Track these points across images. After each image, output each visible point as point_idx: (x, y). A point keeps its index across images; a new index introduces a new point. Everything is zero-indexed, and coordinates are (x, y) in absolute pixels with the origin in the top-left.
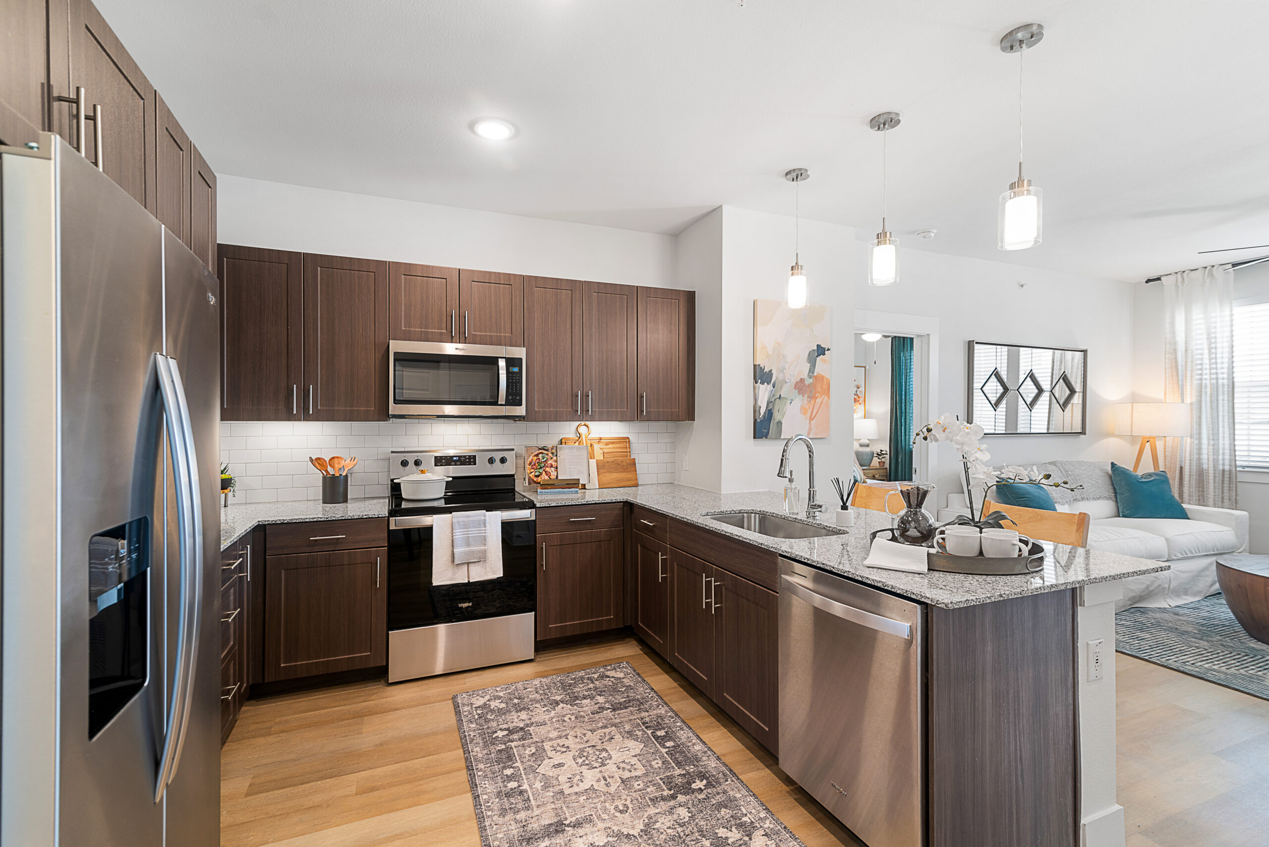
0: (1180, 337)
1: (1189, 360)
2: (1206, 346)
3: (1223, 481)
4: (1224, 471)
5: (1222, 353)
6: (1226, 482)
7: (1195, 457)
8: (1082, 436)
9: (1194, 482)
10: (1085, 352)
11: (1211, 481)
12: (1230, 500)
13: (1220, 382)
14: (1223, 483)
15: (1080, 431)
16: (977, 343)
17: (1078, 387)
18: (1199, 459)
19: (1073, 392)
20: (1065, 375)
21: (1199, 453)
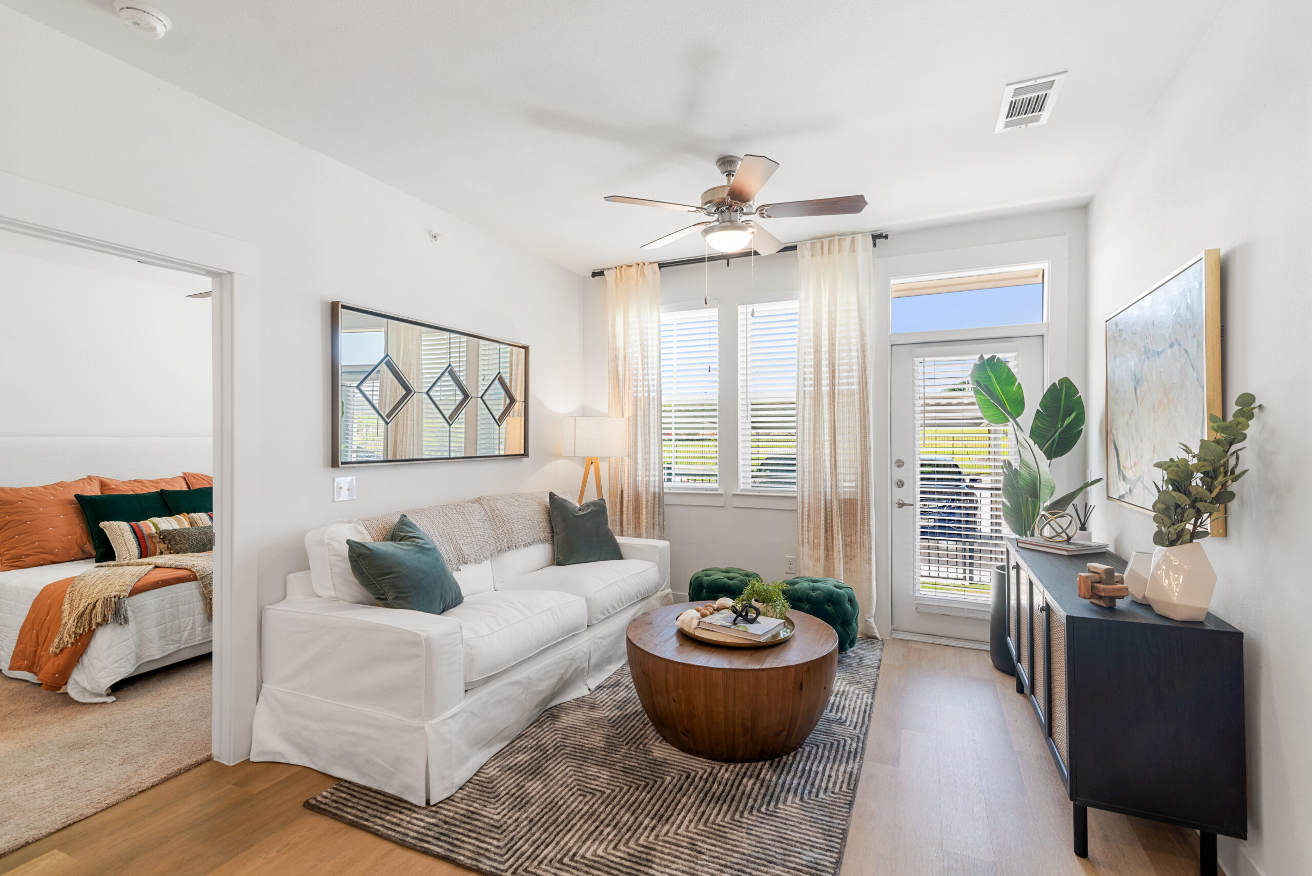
0: (620, 344)
1: (627, 369)
2: (639, 355)
3: (654, 505)
4: (654, 493)
5: (653, 364)
6: (656, 506)
7: (631, 480)
8: (525, 459)
9: (631, 507)
10: (526, 348)
11: (644, 506)
12: (659, 525)
13: (652, 394)
14: (654, 508)
15: (522, 452)
16: (344, 307)
17: (519, 395)
18: (636, 481)
19: (512, 400)
20: (501, 377)
21: (636, 476)
